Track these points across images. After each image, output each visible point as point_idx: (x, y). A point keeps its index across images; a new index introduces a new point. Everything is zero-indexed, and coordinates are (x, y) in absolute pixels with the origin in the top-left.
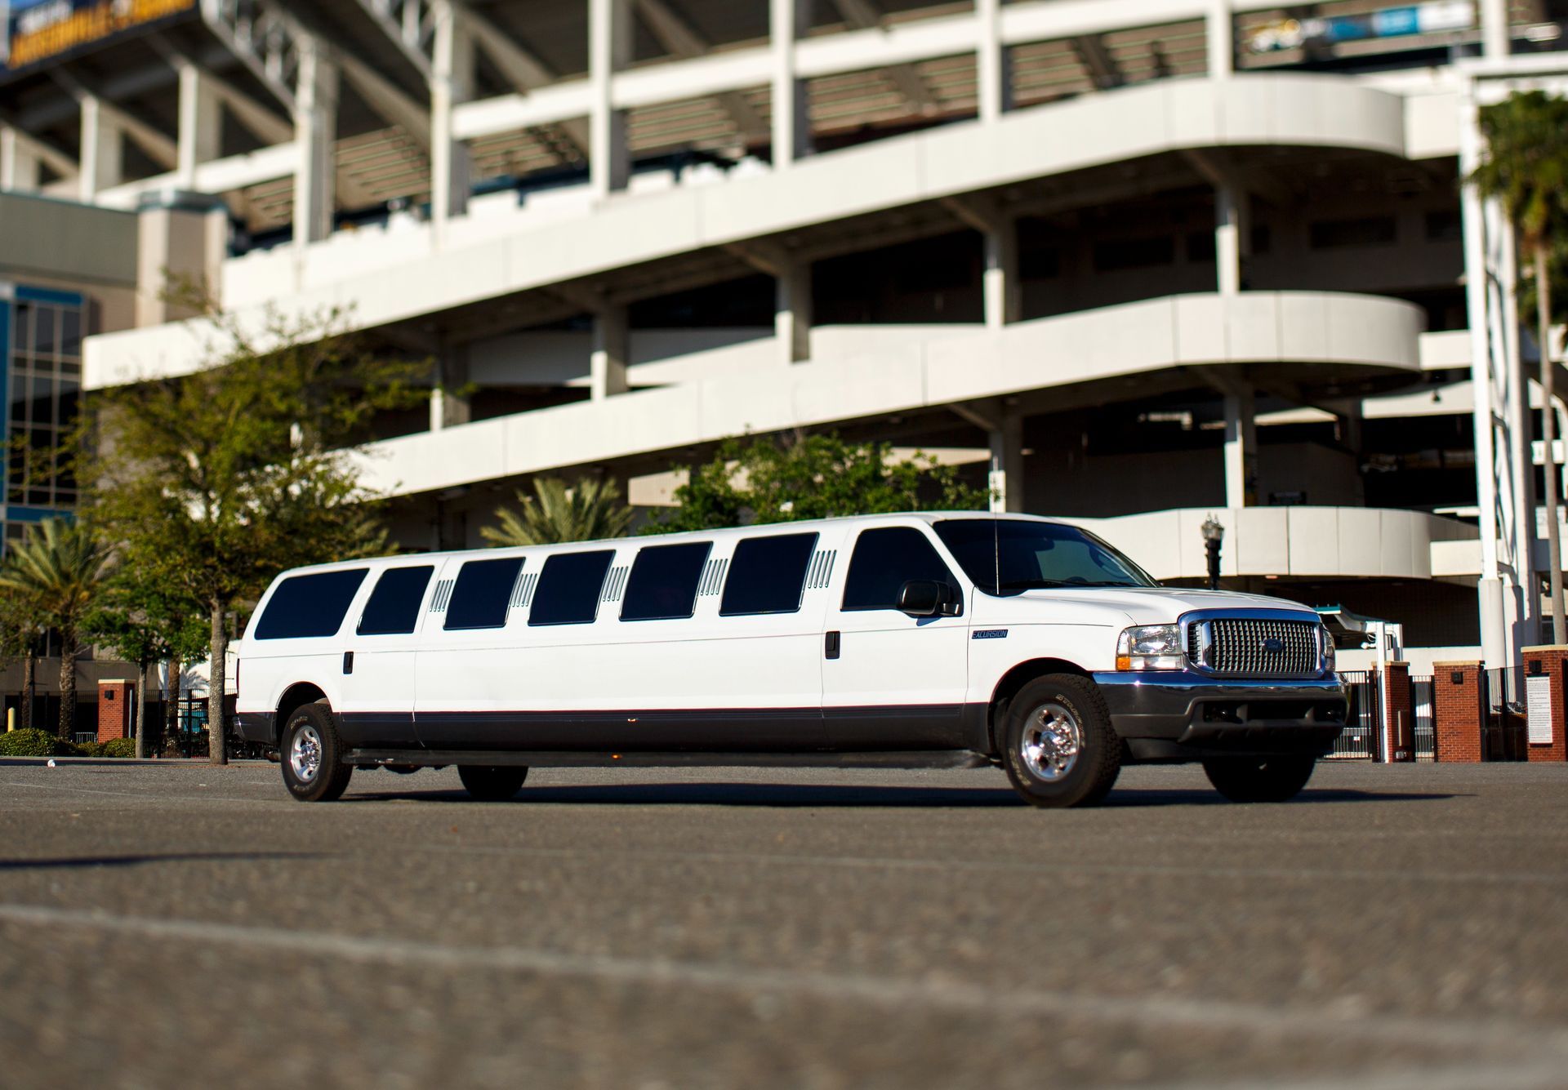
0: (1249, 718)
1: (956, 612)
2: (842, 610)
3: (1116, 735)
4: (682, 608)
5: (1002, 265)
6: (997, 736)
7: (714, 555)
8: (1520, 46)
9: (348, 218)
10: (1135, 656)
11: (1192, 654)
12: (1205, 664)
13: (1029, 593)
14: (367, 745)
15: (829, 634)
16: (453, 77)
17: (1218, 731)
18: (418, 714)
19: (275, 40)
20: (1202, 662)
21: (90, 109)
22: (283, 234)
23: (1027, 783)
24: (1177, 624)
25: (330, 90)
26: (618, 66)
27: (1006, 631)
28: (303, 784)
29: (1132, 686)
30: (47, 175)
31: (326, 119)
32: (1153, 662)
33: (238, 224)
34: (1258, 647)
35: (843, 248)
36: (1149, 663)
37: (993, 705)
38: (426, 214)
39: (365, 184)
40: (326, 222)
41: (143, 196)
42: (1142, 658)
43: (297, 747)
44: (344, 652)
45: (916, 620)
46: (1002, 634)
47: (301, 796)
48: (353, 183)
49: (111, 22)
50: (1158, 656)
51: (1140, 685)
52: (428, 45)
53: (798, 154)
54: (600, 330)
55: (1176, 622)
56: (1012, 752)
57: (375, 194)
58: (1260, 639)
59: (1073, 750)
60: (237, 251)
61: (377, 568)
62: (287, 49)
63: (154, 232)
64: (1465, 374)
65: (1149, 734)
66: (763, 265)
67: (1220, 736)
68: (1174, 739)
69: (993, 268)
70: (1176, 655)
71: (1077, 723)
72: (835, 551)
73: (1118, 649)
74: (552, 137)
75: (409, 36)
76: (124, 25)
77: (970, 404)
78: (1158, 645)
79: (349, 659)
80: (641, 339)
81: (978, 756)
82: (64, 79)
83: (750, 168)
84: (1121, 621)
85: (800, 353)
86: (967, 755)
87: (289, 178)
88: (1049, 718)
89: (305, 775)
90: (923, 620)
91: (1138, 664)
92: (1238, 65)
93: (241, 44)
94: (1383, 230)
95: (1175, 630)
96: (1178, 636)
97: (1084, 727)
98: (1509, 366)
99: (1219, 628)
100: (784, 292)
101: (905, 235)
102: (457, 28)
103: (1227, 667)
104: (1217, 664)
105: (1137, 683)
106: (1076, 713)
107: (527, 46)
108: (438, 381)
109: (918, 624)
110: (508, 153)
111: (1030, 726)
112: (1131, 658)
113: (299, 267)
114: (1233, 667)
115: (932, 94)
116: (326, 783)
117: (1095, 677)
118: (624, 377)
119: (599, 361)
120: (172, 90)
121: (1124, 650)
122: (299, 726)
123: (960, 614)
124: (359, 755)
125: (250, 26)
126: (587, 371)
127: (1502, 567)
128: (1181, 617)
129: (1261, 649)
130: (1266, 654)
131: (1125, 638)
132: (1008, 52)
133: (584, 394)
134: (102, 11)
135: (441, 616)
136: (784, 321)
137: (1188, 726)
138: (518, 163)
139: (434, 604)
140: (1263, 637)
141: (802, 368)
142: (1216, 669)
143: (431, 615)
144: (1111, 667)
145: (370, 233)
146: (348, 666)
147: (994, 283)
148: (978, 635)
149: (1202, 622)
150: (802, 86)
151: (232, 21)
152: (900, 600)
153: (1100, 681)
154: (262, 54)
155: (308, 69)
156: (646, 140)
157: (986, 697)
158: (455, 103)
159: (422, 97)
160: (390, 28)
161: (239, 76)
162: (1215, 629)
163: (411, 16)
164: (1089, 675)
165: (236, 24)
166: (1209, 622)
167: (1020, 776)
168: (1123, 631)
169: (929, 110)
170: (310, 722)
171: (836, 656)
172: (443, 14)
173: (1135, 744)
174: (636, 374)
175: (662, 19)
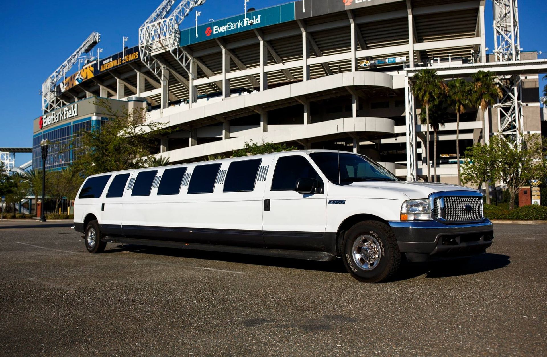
0: (461, 242)
1: (321, 192)
2: (271, 191)
3: (399, 250)
4: (210, 189)
5: (307, 112)
6: (339, 247)
7: (222, 168)
8: (416, 66)
9: (172, 103)
10: (410, 214)
11: (434, 212)
12: (441, 217)
13: (354, 183)
14: (110, 235)
15: (265, 200)
16: (193, 73)
17: (449, 249)
18: (122, 225)
19: (156, 66)
20: (439, 216)
21: (118, 81)
22: (158, 107)
23: (355, 270)
24: (428, 198)
25: (168, 76)
26: (227, 71)
27: (345, 201)
28: (91, 247)
29: (409, 228)
30: (110, 95)
31: (167, 82)
32: (418, 217)
33: (149, 104)
34: (462, 209)
35: (275, 108)
36: (416, 217)
37: (338, 233)
38: (188, 103)
39: (176, 96)
40: (167, 105)
41: (129, 99)
42: (413, 215)
43: (90, 235)
44: (102, 203)
45: (303, 195)
46: (343, 202)
47: (91, 252)
48: (174, 96)
49: (122, 62)
50: (420, 214)
51: (412, 229)
52: (188, 66)
53: (264, 89)
54: (224, 126)
56: (348, 256)
57: (178, 98)
58: (463, 205)
59: (377, 256)
60: (149, 111)
61: (114, 174)
62: (158, 67)
64: (404, 134)
65: (416, 251)
66: (257, 111)
67: (449, 252)
68: (428, 254)
69: (305, 112)
70: (428, 213)
71: (380, 244)
72: (268, 166)
73: (401, 210)
74: (214, 86)
75: (184, 65)
76: (125, 63)
77: (300, 140)
78: (420, 208)
79: (103, 205)
80: (232, 127)
81: (330, 256)
82: (112, 74)
83: (255, 92)
84: (402, 198)
85: (265, 130)
86: (325, 254)
87: (159, 95)
88: (365, 241)
89: (92, 244)
90: (306, 195)
91: (412, 218)
92: (356, 69)
93: (149, 67)
94: (386, 105)
95: (427, 201)
96: (429, 204)
97: (385, 246)
98: (413, 133)
99: (447, 200)
100: (262, 118)
101: (287, 106)
102: (194, 63)
103: (450, 219)
104: (446, 217)
105: (411, 227)
106: (380, 240)
108: (190, 136)
109: (304, 197)
111: (356, 245)
112: (408, 215)
113: (162, 113)
114: (453, 218)
116: (97, 248)
117: (390, 224)
118: (229, 135)
119: (224, 132)
120: (135, 77)
121: (404, 211)
122: (90, 228)
123: (323, 193)
124: (107, 238)
127: (411, 174)
128: (430, 195)
129: (464, 210)
130: (466, 212)
131: (405, 205)
132: (308, 67)
133: (221, 139)
135: (131, 191)
136: (262, 124)
137: (435, 248)
138: (207, 91)
139: (129, 187)
141: (266, 133)
142: (446, 219)
143: (128, 191)
144: (398, 219)
145: (177, 106)
146: (103, 209)
147: (305, 115)
148: (331, 202)
149: (440, 198)
150: (265, 74)
151: (147, 61)
152: (296, 187)
153: (392, 225)
154: (153, 69)
155: (163, 72)
156: (234, 86)
157: (335, 230)
158: (194, 79)
159: (187, 78)
160: (180, 63)
161: (148, 73)
162: (445, 200)
163: (184, 60)
164: (387, 222)
166: (442, 198)
167: (352, 267)
168: (404, 202)
169: (291, 80)
170: (93, 227)
171: (269, 210)
172: (191, 59)
173: (409, 256)
174: (231, 135)
175: (236, 60)
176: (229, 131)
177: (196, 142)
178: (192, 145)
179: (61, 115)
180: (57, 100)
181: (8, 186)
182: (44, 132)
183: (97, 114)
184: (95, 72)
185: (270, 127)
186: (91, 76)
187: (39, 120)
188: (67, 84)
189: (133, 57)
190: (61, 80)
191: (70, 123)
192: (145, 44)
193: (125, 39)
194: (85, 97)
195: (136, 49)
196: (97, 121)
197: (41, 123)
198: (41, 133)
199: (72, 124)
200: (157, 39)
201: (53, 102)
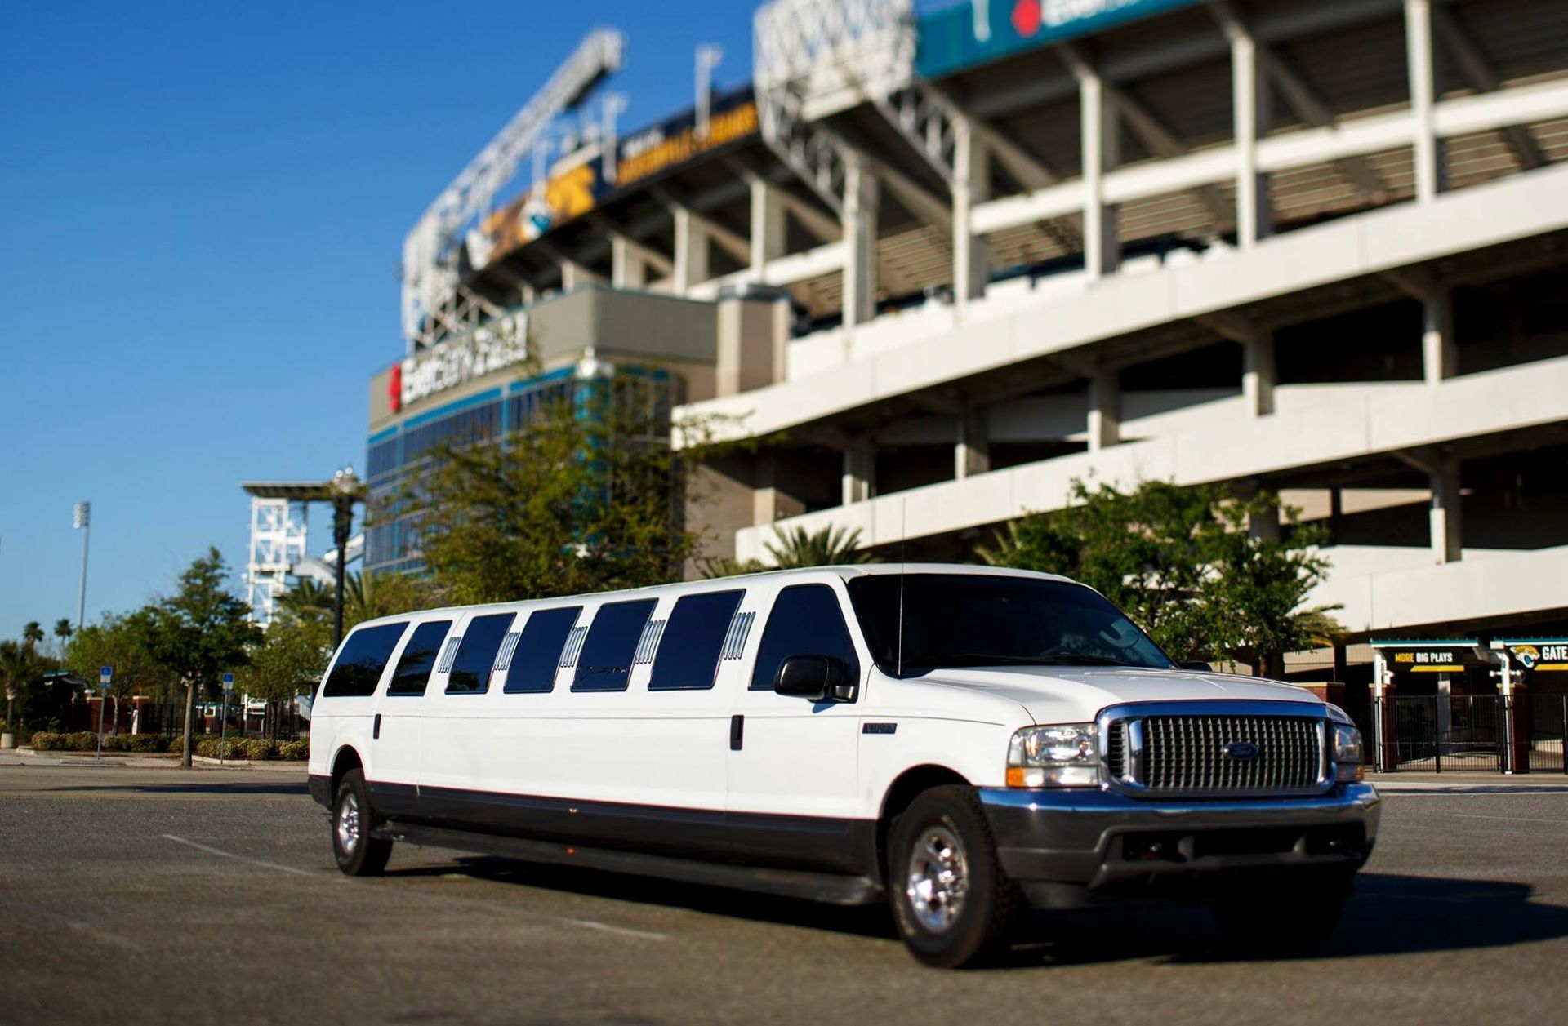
0: (1198, 853)
1: (850, 696)
2: (749, 689)
4: (621, 679)
5: (1439, 329)
7: (656, 615)
9: (893, 303)
10: (1032, 766)
11: (1114, 765)
12: (1132, 780)
15: (735, 718)
16: (971, 182)
17: (1147, 874)
18: (422, 788)
19: (825, 156)
20: (1129, 777)
21: (682, 220)
22: (832, 320)
23: (911, 931)
24: (1095, 722)
25: (872, 196)
26: (1108, 167)
27: (895, 725)
28: (347, 856)
29: (1027, 811)
30: (652, 275)
31: (869, 220)
32: (1058, 776)
33: (799, 310)
34: (1218, 754)
35: (1300, 317)
36: (1054, 776)
37: (880, 822)
38: (952, 300)
39: (908, 276)
40: (870, 309)
41: (720, 290)
42: (1041, 770)
43: (345, 814)
44: (375, 715)
45: (813, 705)
46: (892, 728)
47: (347, 870)
48: (899, 274)
49: (694, 147)
50: (1064, 767)
51: (1038, 811)
52: (949, 156)
53: (1260, 236)
54: (1095, 393)
55: (1092, 719)
56: (897, 888)
57: (916, 283)
58: (1222, 743)
59: (962, 892)
60: (798, 333)
61: (414, 621)
62: (835, 164)
63: (730, 318)
65: (1046, 876)
66: (1229, 333)
67: (1151, 879)
68: (1084, 884)
69: (1432, 331)
70: (1091, 766)
72: (755, 613)
73: (1008, 757)
74: (1061, 232)
75: (932, 148)
76: (705, 148)
77: (1411, 451)
78: (1066, 752)
79: (377, 722)
80: (1131, 400)
81: (867, 885)
82: (660, 195)
83: (1218, 251)
84: (1014, 717)
85: (1265, 408)
86: (863, 884)
87: (838, 273)
88: (940, 845)
89: (349, 845)
90: (818, 706)
91: (1034, 779)
93: (796, 160)
95: (1090, 730)
96: (1095, 740)
99: (1156, 727)
100: (1250, 357)
102: (974, 141)
103: (1167, 783)
104: (1152, 778)
105: (1033, 807)
107: (1035, 154)
108: (960, 437)
109: (815, 711)
110: (1026, 246)
111: (918, 854)
112: (1025, 771)
113: (848, 345)
114: (1177, 783)
115: (1382, 183)
117: (982, 795)
118: (1117, 432)
119: (1095, 419)
120: (745, 201)
121: (1015, 758)
122: (346, 791)
123: (854, 700)
124: (389, 828)
125: (803, 144)
126: (1083, 427)
128: (1099, 715)
129: (1222, 757)
130: (1231, 764)
131: (1017, 741)
132: (1442, 145)
133: (1082, 447)
134: (686, 137)
135: (446, 678)
136: (1251, 381)
137: (1100, 866)
138: (1033, 254)
139: (443, 665)
140: (1226, 741)
141: (1267, 420)
142: (1151, 785)
143: (438, 679)
144: (1001, 781)
146: (377, 730)
147: (1432, 344)
148: (867, 728)
149: (1129, 720)
150: (1264, 180)
151: (788, 142)
152: (778, 681)
153: (986, 799)
154: (814, 168)
155: (853, 179)
156: (1132, 231)
157: (871, 810)
158: (974, 203)
159: (945, 197)
160: (916, 142)
161: (797, 187)
162: (1151, 728)
163: (934, 132)
164: (975, 791)
165: (792, 143)
166: (1140, 721)
167: (904, 922)
168: (1015, 734)
169: (1378, 196)
170: (352, 788)
171: (739, 746)
172: (962, 129)
173: (1029, 890)
174: (1126, 430)
175: (1146, 127)
176: (1116, 414)
177: (984, 461)
178: (971, 472)
179: (468, 360)
180: (460, 300)
181: (230, 637)
182: (407, 423)
183: (601, 353)
184: (599, 187)
185: (1287, 396)
186: (581, 202)
187: (387, 379)
188: (496, 236)
189: (737, 125)
190: (474, 223)
191: (497, 391)
192: (781, 72)
193: (707, 59)
194: (557, 285)
195: (747, 96)
196: (599, 381)
197: (396, 390)
198: (393, 429)
199: (506, 394)
200: (825, 53)
201: (444, 308)
